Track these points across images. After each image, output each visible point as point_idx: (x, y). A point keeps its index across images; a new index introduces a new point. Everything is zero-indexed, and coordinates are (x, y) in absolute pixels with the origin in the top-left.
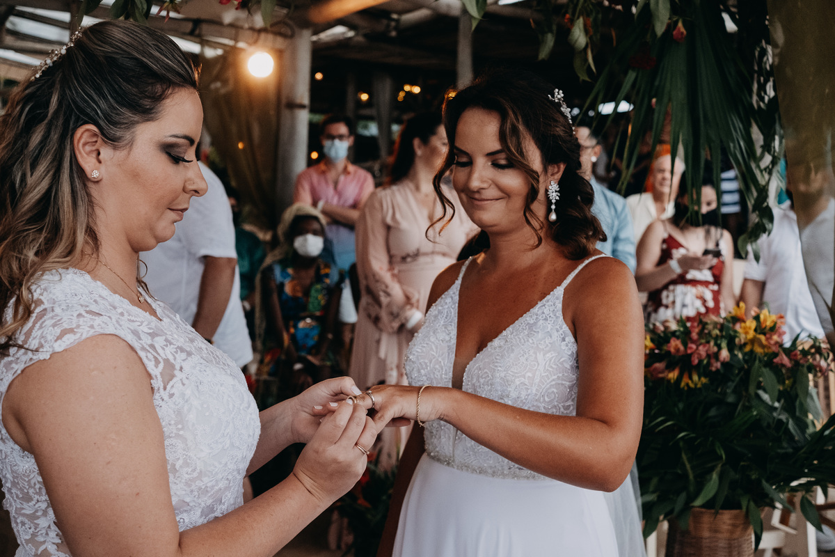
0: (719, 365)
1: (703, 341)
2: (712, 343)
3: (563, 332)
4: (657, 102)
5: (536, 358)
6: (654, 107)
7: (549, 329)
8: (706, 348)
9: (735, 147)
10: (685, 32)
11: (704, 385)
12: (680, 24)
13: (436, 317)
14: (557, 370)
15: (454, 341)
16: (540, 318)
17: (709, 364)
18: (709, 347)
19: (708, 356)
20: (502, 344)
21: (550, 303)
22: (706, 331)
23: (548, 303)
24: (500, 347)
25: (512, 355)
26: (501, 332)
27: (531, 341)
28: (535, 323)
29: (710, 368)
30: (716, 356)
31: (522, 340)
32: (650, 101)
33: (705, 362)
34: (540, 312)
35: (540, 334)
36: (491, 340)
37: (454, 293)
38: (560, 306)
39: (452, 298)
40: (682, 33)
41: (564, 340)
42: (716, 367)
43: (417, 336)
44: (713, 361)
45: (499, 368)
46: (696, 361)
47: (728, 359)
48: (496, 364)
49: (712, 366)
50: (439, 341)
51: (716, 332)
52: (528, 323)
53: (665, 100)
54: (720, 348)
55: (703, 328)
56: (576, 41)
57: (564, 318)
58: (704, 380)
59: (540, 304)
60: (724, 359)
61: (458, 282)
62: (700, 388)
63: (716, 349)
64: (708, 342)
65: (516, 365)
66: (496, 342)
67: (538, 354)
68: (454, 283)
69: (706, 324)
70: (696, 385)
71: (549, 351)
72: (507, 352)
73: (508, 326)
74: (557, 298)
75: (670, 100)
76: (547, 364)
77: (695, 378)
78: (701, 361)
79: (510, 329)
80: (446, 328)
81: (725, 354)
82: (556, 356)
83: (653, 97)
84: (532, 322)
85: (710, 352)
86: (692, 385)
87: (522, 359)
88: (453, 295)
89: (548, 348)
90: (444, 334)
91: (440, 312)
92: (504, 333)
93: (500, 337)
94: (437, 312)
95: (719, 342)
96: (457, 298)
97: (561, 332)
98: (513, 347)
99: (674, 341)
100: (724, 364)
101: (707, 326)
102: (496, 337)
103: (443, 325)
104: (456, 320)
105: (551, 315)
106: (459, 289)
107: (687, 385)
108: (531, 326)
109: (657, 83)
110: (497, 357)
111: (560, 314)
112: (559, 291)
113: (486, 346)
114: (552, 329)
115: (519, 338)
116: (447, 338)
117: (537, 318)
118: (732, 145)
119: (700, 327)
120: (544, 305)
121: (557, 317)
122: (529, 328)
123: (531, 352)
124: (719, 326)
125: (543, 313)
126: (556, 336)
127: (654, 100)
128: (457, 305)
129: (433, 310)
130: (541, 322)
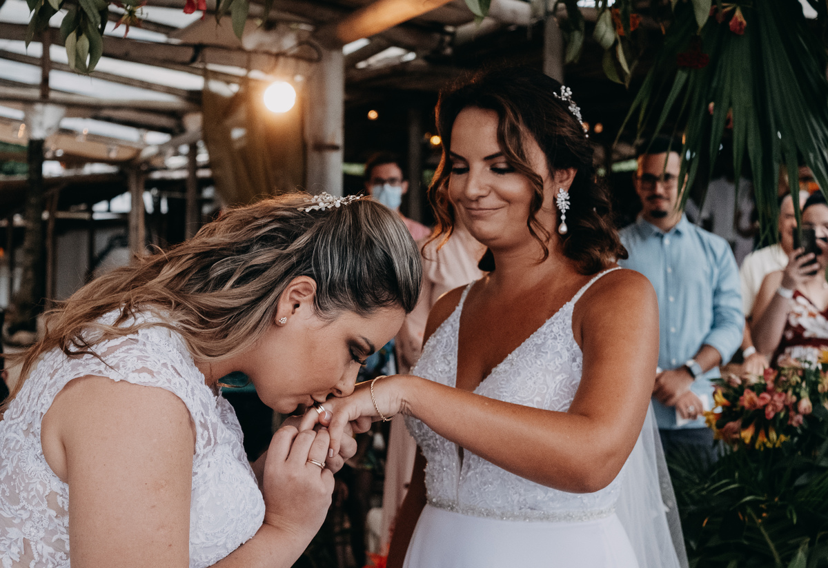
0: (800, 418)
1: (780, 390)
2: (790, 393)
3: (574, 351)
4: (715, 107)
5: (545, 381)
6: (712, 113)
7: (559, 349)
8: (783, 398)
9: (816, 158)
10: (745, 22)
11: (784, 443)
12: (738, 13)
13: (434, 347)
14: (568, 394)
15: (454, 372)
16: (549, 337)
17: (787, 417)
18: (786, 397)
19: (786, 407)
20: (507, 368)
21: (559, 320)
22: (784, 378)
23: (557, 321)
24: (505, 371)
25: (518, 379)
26: (506, 356)
27: (539, 362)
28: (543, 344)
29: (789, 422)
30: (795, 406)
31: (530, 363)
32: (707, 105)
33: (782, 415)
34: (549, 330)
35: (549, 355)
36: (495, 366)
37: (454, 321)
38: (569, 322)
39: (452, 326)
40: (741, 23)
41: (574, 360)
42: (798, 422)
43: (413, 369)
44: (792, 413)
45: (505, 394)
46: (772, 415)
47: (809, 410)
48: (501, 390)
49: (792, 419)
50: (437, 372)
51: (796, 379)
52: (536, 344)
53: (725, 104)
54: (799, 398)
55: (779, 375)
56: (603, 36)
57: (574, 336)
58: (783, 438)
59: (548, 322)
60: (805, 409)
61: (459, 309)
62: (779, 448)
63: (794, 398)
64: (786, 391)
65: (523, 389)
66: (502, 367)
67: (547, 377)
68: (454, 310)
69: (783, 369)
70: (774, 444)
71: (559, 373)
72: (514, 376)
73: (514, 349)
74: (567, 315)
75: (731, 104)
76: (558, 386)
77: (773, 435)
78: (777, 415)
79: (516, 351)
80: (445, 358)
81: (806, 404)
82: (568, 378)
83: (710, 102)
84: (540, 342)
85: (788, 403)
86: (769, 445)
87: (530, 383)
88: (453, 323)
89: (558, 370)
90: (443, 365)
91: (438, 341)
92: (510, 356)
93: (505, 361)
94: (435, 343)
95: (797, 390)
96: (458, 325)
97: (572, 351)
98: (520, 370)
99: (748, 393)
100: (806, 416)
101: (783, 372)
102: (501, 361)
103: (442, 355)
104: (457, 349)
105: (562, 334)
106: (460, 315)
107: (764, 444)
108: (539, 348)
109: (714, 84)
110: (502, 382)
111: (569, 331)
112: (569, 307)
113: (490, 372)
114: (562, 349)
115: (526, 360)
116: (447, 369)
117: (545, 338)
118: (811, 156)
119: (776, 374)
120: (553, 323)
121: (567, 335)
122: (537, 349)
123: (540, 375)
124: (800, 373)
125: (552, 331)
126: (566, 355)
127: (712, 105)
128: (457, 332)
129: (432, 341)
130: (550, 341)
